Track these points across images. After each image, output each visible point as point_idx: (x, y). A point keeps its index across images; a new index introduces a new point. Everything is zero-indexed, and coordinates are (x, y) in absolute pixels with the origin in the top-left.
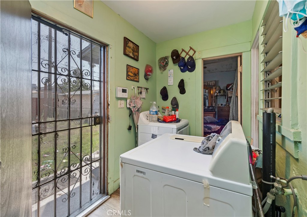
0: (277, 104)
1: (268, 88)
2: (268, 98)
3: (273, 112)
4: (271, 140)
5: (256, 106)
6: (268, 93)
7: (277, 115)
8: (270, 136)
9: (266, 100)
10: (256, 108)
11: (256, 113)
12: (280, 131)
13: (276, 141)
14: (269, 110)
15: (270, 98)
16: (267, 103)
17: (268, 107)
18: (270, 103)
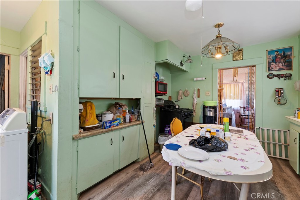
0: (38, 97)
1: (33, 83)
2: (34, 94)
3: (36, 101)
4: (35, 114)
5: (23, 99)
6: (34, 91)
7: (39, 103)
8: (35, 112)
9: (32, 95)
10: (23, 100)
11: (23, 104)
12: (39, 109)
13: (38, 115)
14: (34, 100)
15: (35, 94)
16: (33, 97)
17: (34, 99)
18: (34, 97)
